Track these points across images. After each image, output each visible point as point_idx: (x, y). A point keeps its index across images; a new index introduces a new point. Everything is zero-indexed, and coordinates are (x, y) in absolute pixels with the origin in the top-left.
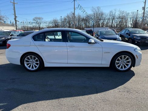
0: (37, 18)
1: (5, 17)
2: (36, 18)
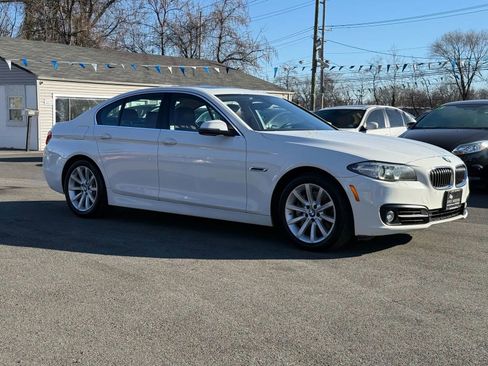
0: (458, 39)
1: (262, 48)
2: (454, 39)
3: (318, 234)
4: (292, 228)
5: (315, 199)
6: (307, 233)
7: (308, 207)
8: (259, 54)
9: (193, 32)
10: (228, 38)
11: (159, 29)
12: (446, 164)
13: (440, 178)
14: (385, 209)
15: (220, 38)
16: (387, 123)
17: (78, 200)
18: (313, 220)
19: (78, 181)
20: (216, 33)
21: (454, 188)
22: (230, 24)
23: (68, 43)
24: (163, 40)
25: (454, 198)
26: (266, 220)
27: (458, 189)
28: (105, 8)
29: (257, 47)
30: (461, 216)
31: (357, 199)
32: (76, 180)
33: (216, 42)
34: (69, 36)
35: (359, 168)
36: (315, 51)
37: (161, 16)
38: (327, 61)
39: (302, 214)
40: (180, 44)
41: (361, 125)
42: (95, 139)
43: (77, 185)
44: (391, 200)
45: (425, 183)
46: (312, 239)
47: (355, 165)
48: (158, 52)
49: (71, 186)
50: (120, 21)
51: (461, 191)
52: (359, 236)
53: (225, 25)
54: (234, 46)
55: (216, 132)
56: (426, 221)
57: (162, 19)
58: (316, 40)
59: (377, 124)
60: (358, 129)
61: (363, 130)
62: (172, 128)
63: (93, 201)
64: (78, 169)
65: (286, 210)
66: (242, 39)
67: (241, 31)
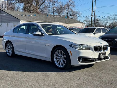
3: (62, 65)
4: (56, 62)
5: (61, 54)
6: (59, 64)
7: (60, 57)
8: (77, 14)
9: (61, 9)
10: (70, 10)
11: (53, 9)
12: (100, 45)
13: (97, 49)
14: (79, 58)
15: (68, 10)
16: (102, 32)
17: (9, 52)
18: (61, 60)
19: (9, 48)
20: (67, 9)
21: (103, 52)
22: (71, 7)
23: (31, 12)
24: (54, 11)
25: (102, 55)
26: (49, 60)
27: (104, 52)
28: (42, 4)
29: (77, 12)
30: (106, 60)
31: (72, 55)
32: (8, 47)
33: (67, 11)
34: (31, 11)
35: (73, 46)
36: (92, 13)
37: (54, 5)
38: (96, 16)
39: (58, 58)
40: (58, 12)
41: (94, 32)
42: (12, 36)
43: (8, 48)
44: (81, 55)
45: (92, 50)
46: (60, 66)
47: (72, 45)
48: (53, 14)
49: (7, 49)
50: (45, 7)
51: (105, 53)
52: (72, 66)
53: (69, 7)
54: (71, 12)
55: (38, 35)
56: (93, 61)
57: (54, 6)
58: (92, 11)
59: (98, 32)
60: (93, 33)
61: (94, 34)
62: (29, 34)
63: (11, 53)
64: (8, 44)
65: (54, 57)
66: (73, 11)
67: (73, 9)
